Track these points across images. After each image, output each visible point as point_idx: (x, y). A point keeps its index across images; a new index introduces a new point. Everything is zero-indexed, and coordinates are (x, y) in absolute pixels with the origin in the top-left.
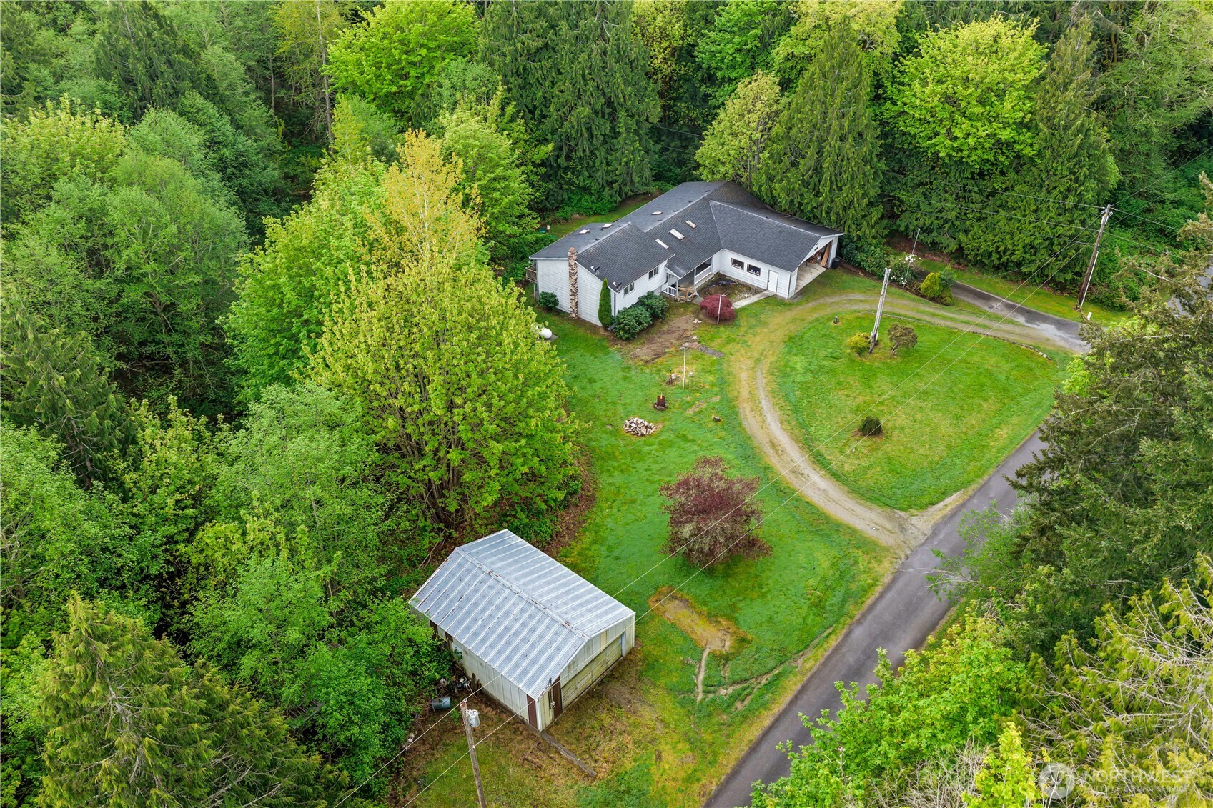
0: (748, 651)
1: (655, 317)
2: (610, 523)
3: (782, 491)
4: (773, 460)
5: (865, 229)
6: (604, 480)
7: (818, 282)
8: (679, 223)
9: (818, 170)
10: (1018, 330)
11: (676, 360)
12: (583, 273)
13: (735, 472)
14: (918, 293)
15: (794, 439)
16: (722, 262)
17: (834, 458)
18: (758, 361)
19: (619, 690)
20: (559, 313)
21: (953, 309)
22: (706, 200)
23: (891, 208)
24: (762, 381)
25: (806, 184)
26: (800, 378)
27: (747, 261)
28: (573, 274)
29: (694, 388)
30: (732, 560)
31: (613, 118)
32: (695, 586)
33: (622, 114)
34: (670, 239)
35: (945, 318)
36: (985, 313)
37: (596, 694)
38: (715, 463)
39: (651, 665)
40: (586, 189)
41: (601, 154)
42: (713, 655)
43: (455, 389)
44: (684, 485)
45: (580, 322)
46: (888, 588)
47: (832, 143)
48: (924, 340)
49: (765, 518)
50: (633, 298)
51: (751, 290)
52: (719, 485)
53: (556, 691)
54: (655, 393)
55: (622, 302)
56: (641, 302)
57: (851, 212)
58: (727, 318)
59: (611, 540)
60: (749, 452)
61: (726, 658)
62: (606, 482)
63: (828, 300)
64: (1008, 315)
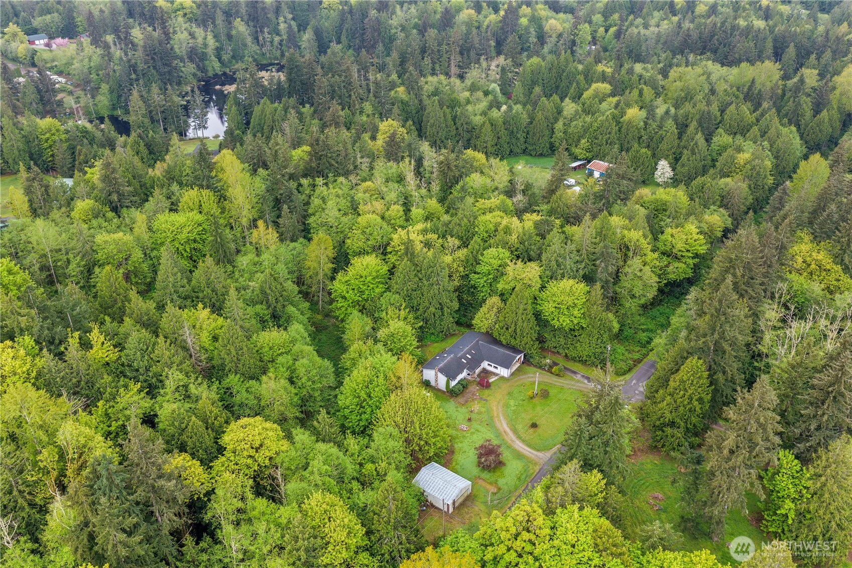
0: (501, 491)
1: (464, 387)
2: (459, 459)
3: (509, 447)
4: (505, 437)
5: (533, 350)
6: (456, 446)
7: (518, 370)
8: (469, 352)
9: (515, 331)
10: (585, 386)
11: (472, 403)
12: (440, 375)
13: (495, 442)
14: (551, 373)
15: (511, 429)
16: (485, 364)
17: (523, 436)
18: (499, 403)
19: (469, 503)
20: (431, 386)
21: (563, 378)
22: (478, 341)
23: (541, 340)
24: (500, 410)
25: (511, 336)
26: (513, 408)
27: (493, 365)
28: (436, 375)
29: (479, 413)
30: (495, 468)
31: (442, 309)
32: (486, 475)
33: (445, 309)
34: (466, 359)
35: (560, 382)
36: (574, 379)
37: (463, 504)
38: (489, 441)
39: (476, 496)
40: (433, 334)
41: (438, 322)
42: (492, 493)
43: (422, 425)
44: (481, 447)
45: (439, 390)
46: (538, 473)
47: (520, 323)
48: (552, 392)
49: (504, 455)
50: (456, 381)
51: (495, 374)
52: (491, 447)
53: (454, 503)
54: (468, 416)
55: (453, 383)
56: (459, 382)
57: (527, 345)
58: (488, 386)
59: (461, 464)
60: (498, 435)
61: (495, 494)
62: (457, 446)
63: (521, 377)
64: (582, 379)
